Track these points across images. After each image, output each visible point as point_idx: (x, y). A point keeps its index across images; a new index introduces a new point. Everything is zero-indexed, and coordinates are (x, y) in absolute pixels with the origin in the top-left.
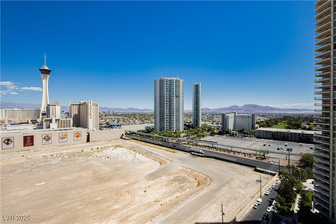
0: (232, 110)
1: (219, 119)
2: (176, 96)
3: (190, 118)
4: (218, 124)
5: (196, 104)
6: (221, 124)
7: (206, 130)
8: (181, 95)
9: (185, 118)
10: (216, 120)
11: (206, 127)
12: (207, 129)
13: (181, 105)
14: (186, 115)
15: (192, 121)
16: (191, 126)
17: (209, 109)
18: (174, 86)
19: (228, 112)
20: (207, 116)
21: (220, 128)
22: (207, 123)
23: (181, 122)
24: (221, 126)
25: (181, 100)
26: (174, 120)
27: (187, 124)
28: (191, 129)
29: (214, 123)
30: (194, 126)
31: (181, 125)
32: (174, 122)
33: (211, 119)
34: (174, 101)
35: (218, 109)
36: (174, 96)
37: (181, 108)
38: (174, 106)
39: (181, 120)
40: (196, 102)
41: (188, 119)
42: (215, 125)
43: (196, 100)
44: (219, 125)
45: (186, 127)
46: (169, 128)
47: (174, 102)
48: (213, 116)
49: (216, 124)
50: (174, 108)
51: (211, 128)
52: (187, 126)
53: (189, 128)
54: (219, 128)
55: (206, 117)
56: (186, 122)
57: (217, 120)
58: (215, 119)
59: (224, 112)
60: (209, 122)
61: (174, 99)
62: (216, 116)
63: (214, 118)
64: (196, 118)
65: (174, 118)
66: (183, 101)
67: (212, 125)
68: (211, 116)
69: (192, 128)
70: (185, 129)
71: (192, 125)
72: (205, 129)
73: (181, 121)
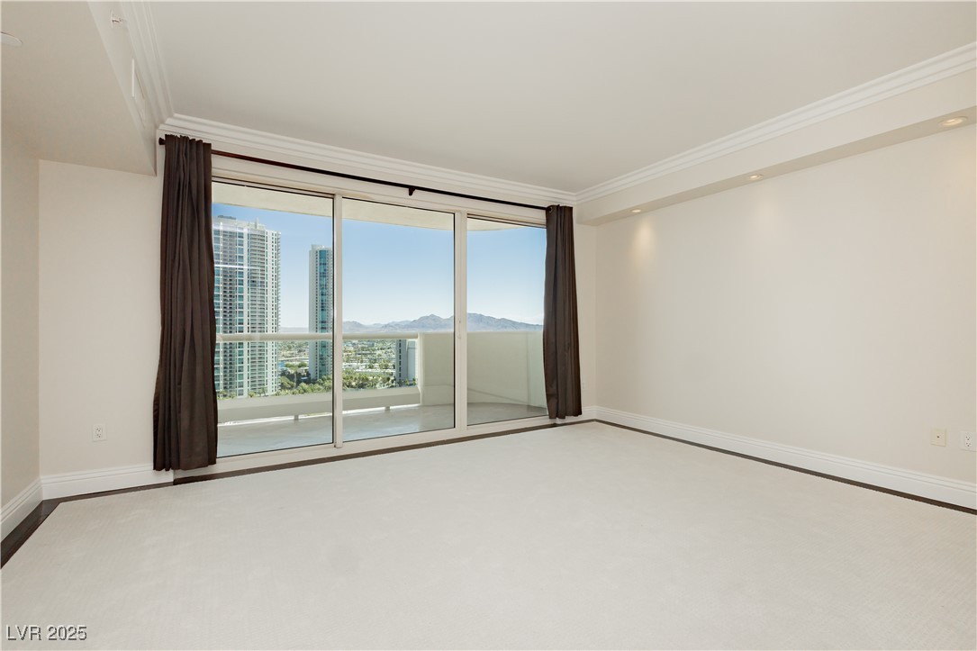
0: (423, 327)
1: (389, 354)
2: (253, 283)
3: (300, 351)
4: (387, 367)
5: (319, 309)
6: (394, 366)
7: (352, 387)
8: (269, 281)
9: (285, 353)
10: (380, 355)
11: (351, 377)
12: (354, 384)
13: (269, 312)
14: (291, 342)
15: (306, 362)
16: (304, 376)
17: (359, 325)
18: (245, 247)
19: (413, 331)
20: (354, 344)
21: (392, 378)
22: (355, 364)
23: (270, 367)
24: (394, 371)
25: (270, 296)
26: (245, 361)
27: (292, 372)
28: (303, 384)
29: (376, 365)
30: (312, 376)
31: (270, 374)
32: (245, 365)
33: (365, 354)
34: (245, 298)
35: (386, 326)
36: (245, 282)
37: (270, 322)
38: (245, 314)
39: (270, 359)
40: (319, 305)
41: (292, 355)
42: (379, 370)
43: (319, 297)
44: (390, 371)
45: (286, 381)
46: (225, 388)
47: (245, 302)
48: (373, 345)
49: (381, 367)
50: (245, 322)
51: (367, 379)
52: (290, 377)
53: (299, 382)
54: (388, 379)
55: (352, 349)
56: (286, 366)
57: (384, 356)
58: (378, 352)
59: (399, 332)
60: (362, 362)
61: (245, 290)
62: (380, 345)
63: (375, 350)
64: (319, 353)
65: (245, 353)
66: (277, 299)
67: (370, 370)
68: (366, 345)
69: (307, 382)
70: (283, 386)
71: (308, 374)
72: (350, 383)
73: (270, 363)
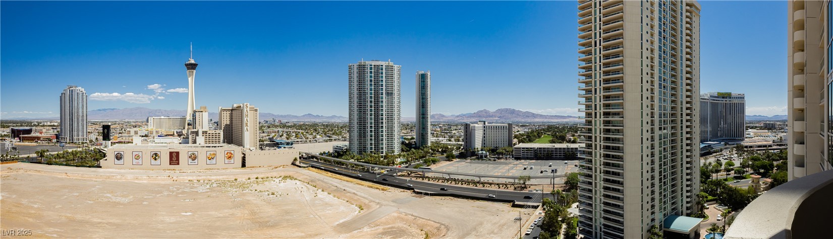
0: (480, 116)
1: (460, 132)
2: (388, 94)
3: (411, 131)
4: (459, 141)
5: (421, 107)
6: (463, 140)
7: (439, 152)
8: (396, 92)
9: (403, 131)
10: (454, 134)
11: (439, 146)
12: (440, 150)
13: (396, 109)
14: (405, 126)
15: (415, 137)
16: (413, 145)
17: (443, 116)
18: (384, 75)
19: (474, 120)
20: (440, 127)
21: (462, 147)
22: (441, 139)
23: (396, 139)
24: (463, 143)
25: (396, 100)
26: (384, 136)
27: (407, 142)
28: (413, 149)
29: (453, 139)
30: (418, 145)
31: (396, 143)
32: (384, 138)
33: (446, 133)
34: (384, 102)
35: (458, 116)
36: (384, 94)
37: (396, 115)
38: (384, 110)
39: (396, 135)
40: (421, 105)
41: (407, 133)
42: (454, 143)
43: (421, 100)
44: (461, 143)
45: (404, 147)
46: (375, 149)
47: (384, 104)
48: (451, 128)
49: (455, 140)
50: (384, 115)
51: (448, 148)
52: (406, 145)
53: (411, 148)
54: (460, 148)
55: (439, 129)
56: (405, 139)
57: (457, 134)
58: (454, 132)
59: (467, 121)
60: (445, 137)
61: (384, 98)
62: (455, 127)
63: (451, 130)
64: (421, 132)
65: (384, 131)
66: (399, 102)
67: (449, 142)
68: (447, 128)
69: (415, 148)
70: (403, 150)
71: (416, 144)
72: (438, 150)
73: (396, 137)
